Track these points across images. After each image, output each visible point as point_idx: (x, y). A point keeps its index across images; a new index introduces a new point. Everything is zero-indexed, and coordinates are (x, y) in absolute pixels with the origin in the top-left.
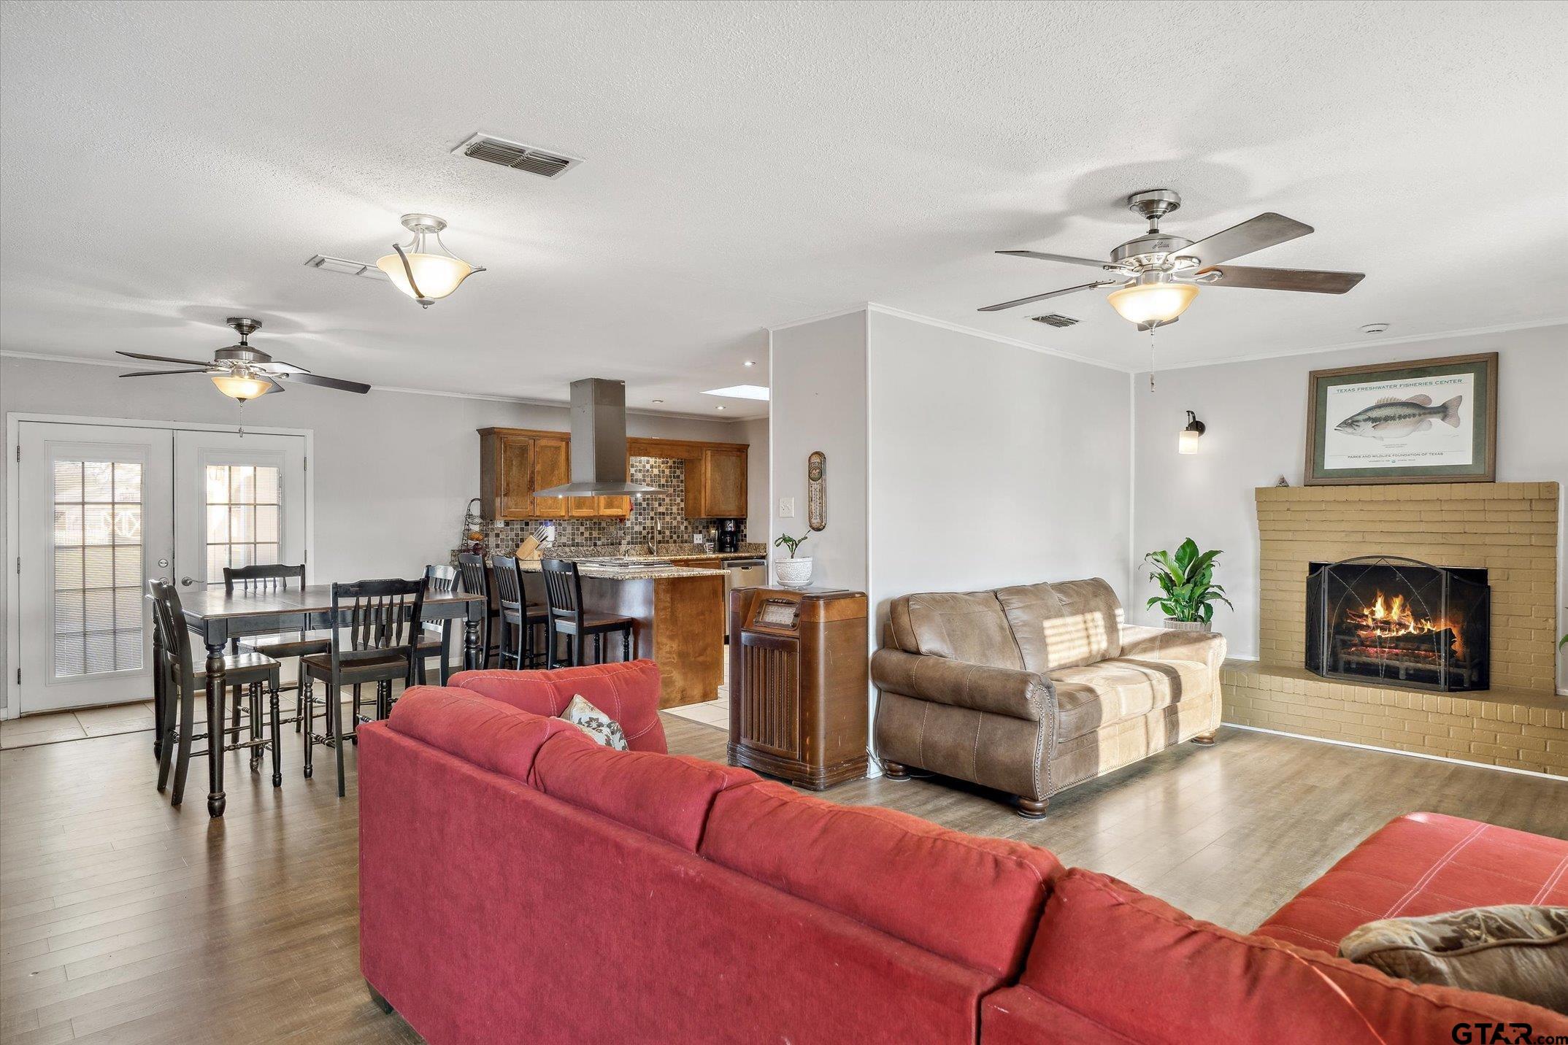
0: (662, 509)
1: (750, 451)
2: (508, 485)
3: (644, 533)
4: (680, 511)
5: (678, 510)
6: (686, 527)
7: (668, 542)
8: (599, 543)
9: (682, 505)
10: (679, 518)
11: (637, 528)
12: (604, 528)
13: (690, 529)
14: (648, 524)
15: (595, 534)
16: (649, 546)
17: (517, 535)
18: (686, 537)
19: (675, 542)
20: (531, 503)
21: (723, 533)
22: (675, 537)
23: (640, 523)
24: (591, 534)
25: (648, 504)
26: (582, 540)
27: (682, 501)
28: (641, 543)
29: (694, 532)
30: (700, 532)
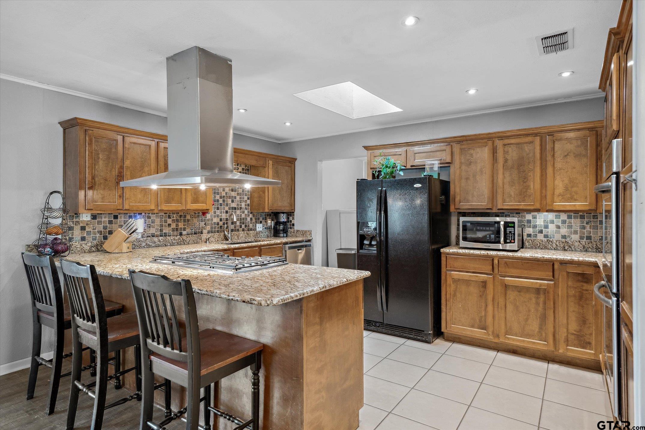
0: (234, 205)
1: (297, 163)
2: (93, 178)
3: (221, 223)
4: (247, 207)
5: (246, 205)
6: (251, 219)
7: (238, 230)
8: (184, 233)
9: (249, 202)
10: (246, 212)
11: (216, 220)
12: (188, 220)
13: (254, 220)
14: (224, 216)
15: (181, 225)
16: (225, 234)
17: (105, 228)
18: (251, 226)
19: (243, 230)
20: (120, 197)
21: (278, 223)
22: (243, 226)
23: (218, 216)
24: (177, 225)
25: (224, 201)
26: (169, 230)
27: (248, 199)
28: (218, 232)
29: (256, 222)
30: (261, 222)
